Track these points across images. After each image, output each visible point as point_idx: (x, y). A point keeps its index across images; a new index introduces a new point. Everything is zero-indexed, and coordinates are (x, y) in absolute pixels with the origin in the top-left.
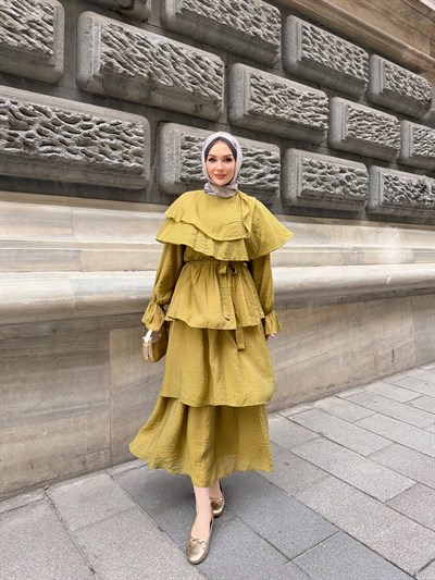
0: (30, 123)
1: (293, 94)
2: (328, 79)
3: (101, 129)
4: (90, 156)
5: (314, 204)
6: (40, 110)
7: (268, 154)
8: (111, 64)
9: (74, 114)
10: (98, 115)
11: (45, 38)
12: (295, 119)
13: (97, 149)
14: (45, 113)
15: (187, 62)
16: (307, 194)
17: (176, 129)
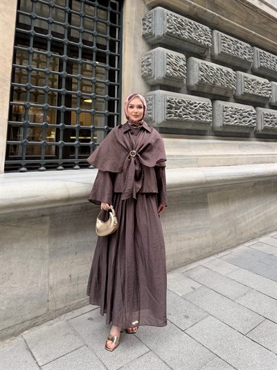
0: (180, 107)
2: (269, 74)
3: (200, 107)
4: (197, 118)
5: (267, 133)
8: (202, 79)
13: (199, 115)
14: (184, 102)
15: (225, 75)
16: (266, 129)
17: (220, 103)
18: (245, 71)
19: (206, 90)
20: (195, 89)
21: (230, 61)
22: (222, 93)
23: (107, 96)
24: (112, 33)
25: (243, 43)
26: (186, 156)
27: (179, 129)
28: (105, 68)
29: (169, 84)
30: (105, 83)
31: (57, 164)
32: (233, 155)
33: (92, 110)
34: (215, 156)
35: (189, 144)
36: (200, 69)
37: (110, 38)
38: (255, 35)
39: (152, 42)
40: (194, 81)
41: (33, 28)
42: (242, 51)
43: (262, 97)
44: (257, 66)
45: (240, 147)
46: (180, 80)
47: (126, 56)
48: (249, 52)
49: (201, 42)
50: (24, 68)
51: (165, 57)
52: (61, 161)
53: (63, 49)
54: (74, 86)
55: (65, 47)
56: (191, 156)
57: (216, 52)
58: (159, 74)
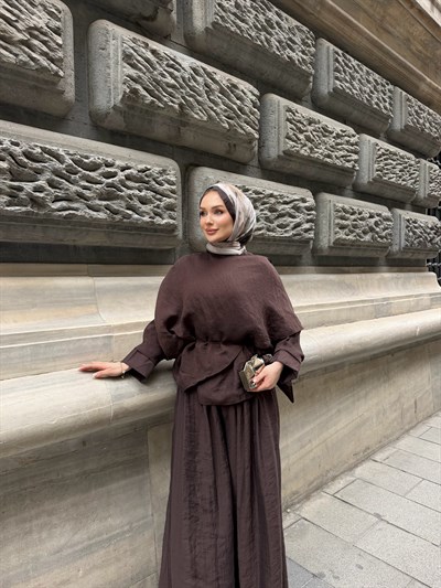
1: (326, 131)
3: (128, 178)
4: (116, 212)
7: (304, 201)
8: (135, 91)
11: (51, 54)
12: (328, 160)
13: (124, 204)
14: (57, 157)
16: (339, 244)
22: (219, 147)
25: (286, 16)
42: (283, 36)
44: (325, 88)
57: (200, 21)
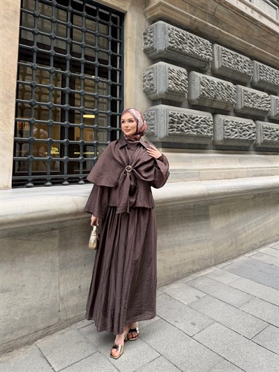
0: (182, 121)
2: (268, 88)
3: (201, 121)
4: (198, 132)
5: (267, 146)
6: (184, 115)
7: (252, 125)
9: (194, 116)
10: (199, 115)
12: (259, 108)
13: (200, 129)
14: (186, 117)
15: (226, 89)
16: (265, 142)
17: (221, 117)
18: (244, 85)
19: (207, 104)
20: (196, 103)
21: (230, 75)
22: (223, 107)
23: (109, 111)
24: (114, 48)
25: (243, 56)
26: (189, 170)
27: (181, 143)
28: (106, 83)
29: (171, 99)
30: (107, 98)
31: (63, 179)
32: (233, 169)
33: (95, 126)
34: (216, 169)
35: (191, 158)
36: (201, 83)
37: (111, 53)
38: (254, 48)
39: (154, 57)
40: (195, 95)
41: (35, 44)
42: (242, 65)
43: (261, 110)
44: (256, 80)
45: (240, 160)
46: (181, 94)
47: (128, 72)
48: (249, 65)
49: (202, 56)
50: (27, 84)
51: (167, 72)
52: (66, 176)
53: (65, 64)
54: (77, 102)
55: (68, 63)
56: (192, 170)
57: (217, 66)
58: (161, 88)
